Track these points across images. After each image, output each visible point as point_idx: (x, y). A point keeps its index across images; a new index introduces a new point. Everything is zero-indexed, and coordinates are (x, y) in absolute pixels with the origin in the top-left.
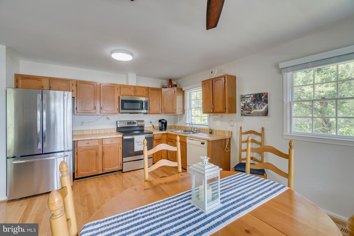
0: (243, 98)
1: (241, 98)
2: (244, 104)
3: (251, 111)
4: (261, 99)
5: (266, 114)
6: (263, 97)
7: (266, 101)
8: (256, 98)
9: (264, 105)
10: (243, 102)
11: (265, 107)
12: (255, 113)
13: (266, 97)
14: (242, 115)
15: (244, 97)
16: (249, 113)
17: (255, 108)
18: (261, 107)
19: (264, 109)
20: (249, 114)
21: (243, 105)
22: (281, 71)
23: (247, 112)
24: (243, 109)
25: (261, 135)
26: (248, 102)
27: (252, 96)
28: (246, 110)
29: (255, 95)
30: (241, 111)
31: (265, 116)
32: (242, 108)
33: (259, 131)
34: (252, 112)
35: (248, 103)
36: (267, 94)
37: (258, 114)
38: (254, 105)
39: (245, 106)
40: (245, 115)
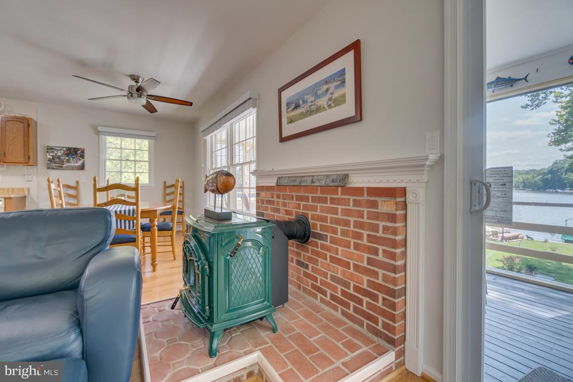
0: (49, 149)
1: (48, 149)
2: (53, 156)
3: (63, 165)
4: (76, 154)
5: (82, 168)
6: (79, 152)
7: (83, 157)
8: (70, 151)
9: (80, 160)
10: (51, 154)
11: (82, 161)
12: (68, 166)
13: (83, 152)
14: (48, 168)
15: (52, 149)
16: (62, 167)
17: (68, 161)
18: (76, 162)
19: (80, 163)
20: (60, 168)
21: (51, 157)
22: (98, 133)
23: (56, 165)
24: (51, 162)
25: (76, 188)
26: (59, 154)
27: (65, 149)
28: (56, 163)
29: (69, 149)
30: (48, 163)
31: (82, 170)
32: (49, 161)
33: (73, 184)
34: (65, 165)
35: (59, 156)
36: (84, 150)
37: (73, 168)
38: (67, 158)
39: (53, 158)
40: (53, 169)
